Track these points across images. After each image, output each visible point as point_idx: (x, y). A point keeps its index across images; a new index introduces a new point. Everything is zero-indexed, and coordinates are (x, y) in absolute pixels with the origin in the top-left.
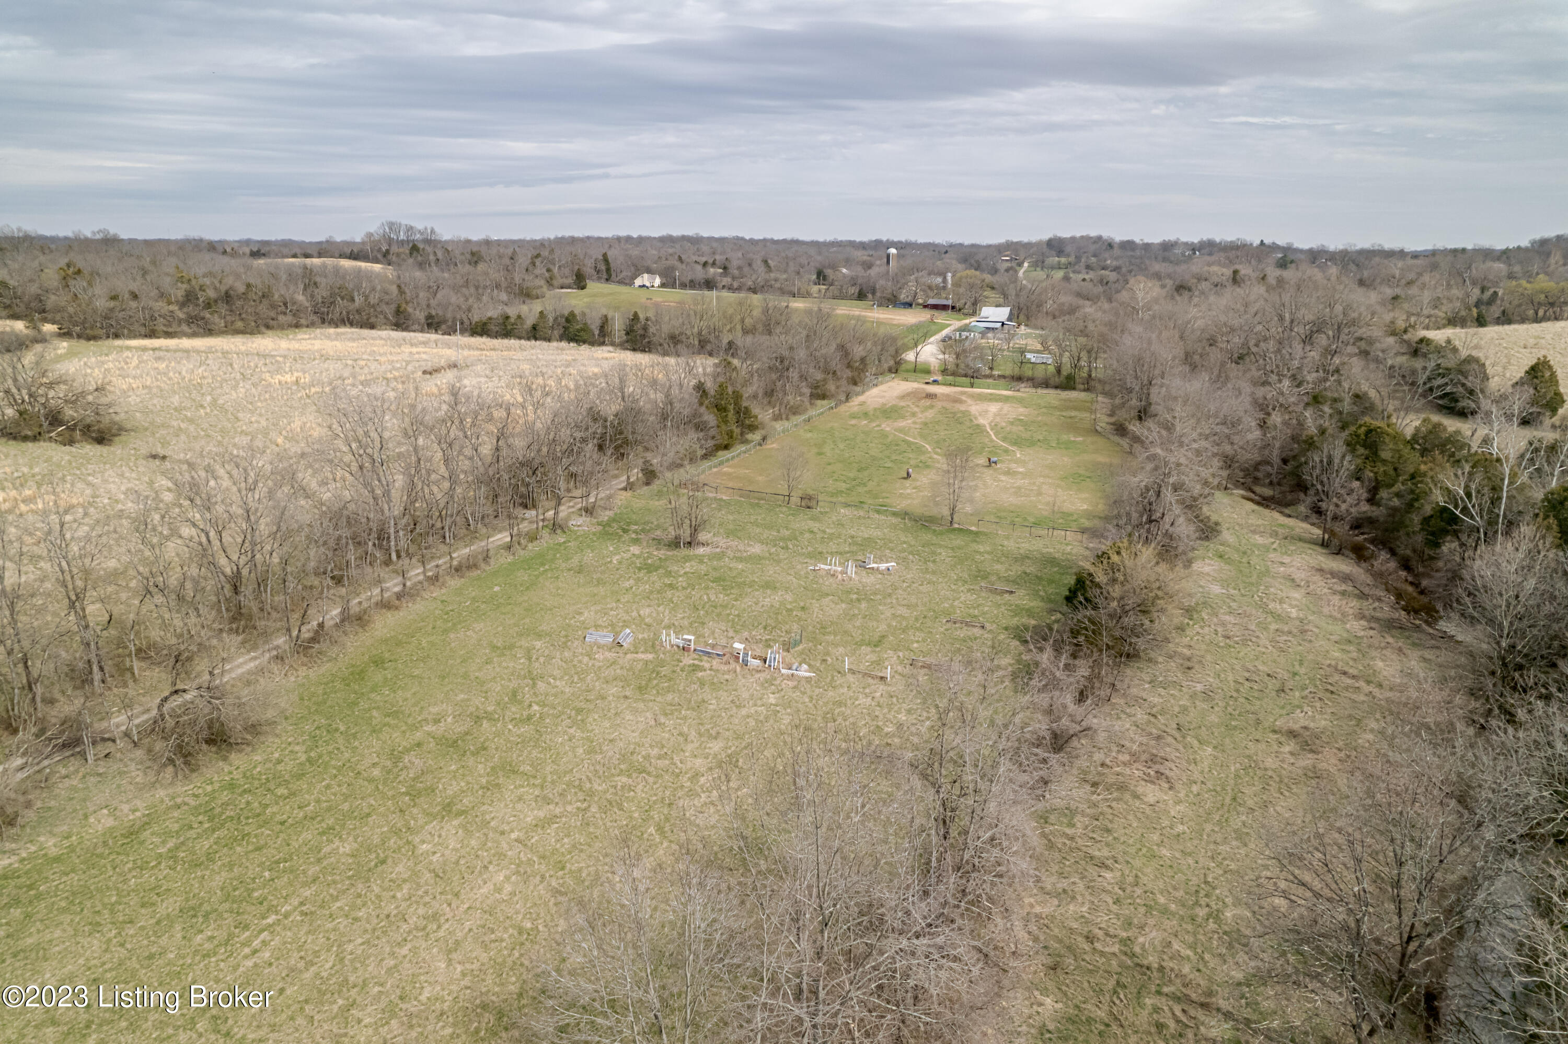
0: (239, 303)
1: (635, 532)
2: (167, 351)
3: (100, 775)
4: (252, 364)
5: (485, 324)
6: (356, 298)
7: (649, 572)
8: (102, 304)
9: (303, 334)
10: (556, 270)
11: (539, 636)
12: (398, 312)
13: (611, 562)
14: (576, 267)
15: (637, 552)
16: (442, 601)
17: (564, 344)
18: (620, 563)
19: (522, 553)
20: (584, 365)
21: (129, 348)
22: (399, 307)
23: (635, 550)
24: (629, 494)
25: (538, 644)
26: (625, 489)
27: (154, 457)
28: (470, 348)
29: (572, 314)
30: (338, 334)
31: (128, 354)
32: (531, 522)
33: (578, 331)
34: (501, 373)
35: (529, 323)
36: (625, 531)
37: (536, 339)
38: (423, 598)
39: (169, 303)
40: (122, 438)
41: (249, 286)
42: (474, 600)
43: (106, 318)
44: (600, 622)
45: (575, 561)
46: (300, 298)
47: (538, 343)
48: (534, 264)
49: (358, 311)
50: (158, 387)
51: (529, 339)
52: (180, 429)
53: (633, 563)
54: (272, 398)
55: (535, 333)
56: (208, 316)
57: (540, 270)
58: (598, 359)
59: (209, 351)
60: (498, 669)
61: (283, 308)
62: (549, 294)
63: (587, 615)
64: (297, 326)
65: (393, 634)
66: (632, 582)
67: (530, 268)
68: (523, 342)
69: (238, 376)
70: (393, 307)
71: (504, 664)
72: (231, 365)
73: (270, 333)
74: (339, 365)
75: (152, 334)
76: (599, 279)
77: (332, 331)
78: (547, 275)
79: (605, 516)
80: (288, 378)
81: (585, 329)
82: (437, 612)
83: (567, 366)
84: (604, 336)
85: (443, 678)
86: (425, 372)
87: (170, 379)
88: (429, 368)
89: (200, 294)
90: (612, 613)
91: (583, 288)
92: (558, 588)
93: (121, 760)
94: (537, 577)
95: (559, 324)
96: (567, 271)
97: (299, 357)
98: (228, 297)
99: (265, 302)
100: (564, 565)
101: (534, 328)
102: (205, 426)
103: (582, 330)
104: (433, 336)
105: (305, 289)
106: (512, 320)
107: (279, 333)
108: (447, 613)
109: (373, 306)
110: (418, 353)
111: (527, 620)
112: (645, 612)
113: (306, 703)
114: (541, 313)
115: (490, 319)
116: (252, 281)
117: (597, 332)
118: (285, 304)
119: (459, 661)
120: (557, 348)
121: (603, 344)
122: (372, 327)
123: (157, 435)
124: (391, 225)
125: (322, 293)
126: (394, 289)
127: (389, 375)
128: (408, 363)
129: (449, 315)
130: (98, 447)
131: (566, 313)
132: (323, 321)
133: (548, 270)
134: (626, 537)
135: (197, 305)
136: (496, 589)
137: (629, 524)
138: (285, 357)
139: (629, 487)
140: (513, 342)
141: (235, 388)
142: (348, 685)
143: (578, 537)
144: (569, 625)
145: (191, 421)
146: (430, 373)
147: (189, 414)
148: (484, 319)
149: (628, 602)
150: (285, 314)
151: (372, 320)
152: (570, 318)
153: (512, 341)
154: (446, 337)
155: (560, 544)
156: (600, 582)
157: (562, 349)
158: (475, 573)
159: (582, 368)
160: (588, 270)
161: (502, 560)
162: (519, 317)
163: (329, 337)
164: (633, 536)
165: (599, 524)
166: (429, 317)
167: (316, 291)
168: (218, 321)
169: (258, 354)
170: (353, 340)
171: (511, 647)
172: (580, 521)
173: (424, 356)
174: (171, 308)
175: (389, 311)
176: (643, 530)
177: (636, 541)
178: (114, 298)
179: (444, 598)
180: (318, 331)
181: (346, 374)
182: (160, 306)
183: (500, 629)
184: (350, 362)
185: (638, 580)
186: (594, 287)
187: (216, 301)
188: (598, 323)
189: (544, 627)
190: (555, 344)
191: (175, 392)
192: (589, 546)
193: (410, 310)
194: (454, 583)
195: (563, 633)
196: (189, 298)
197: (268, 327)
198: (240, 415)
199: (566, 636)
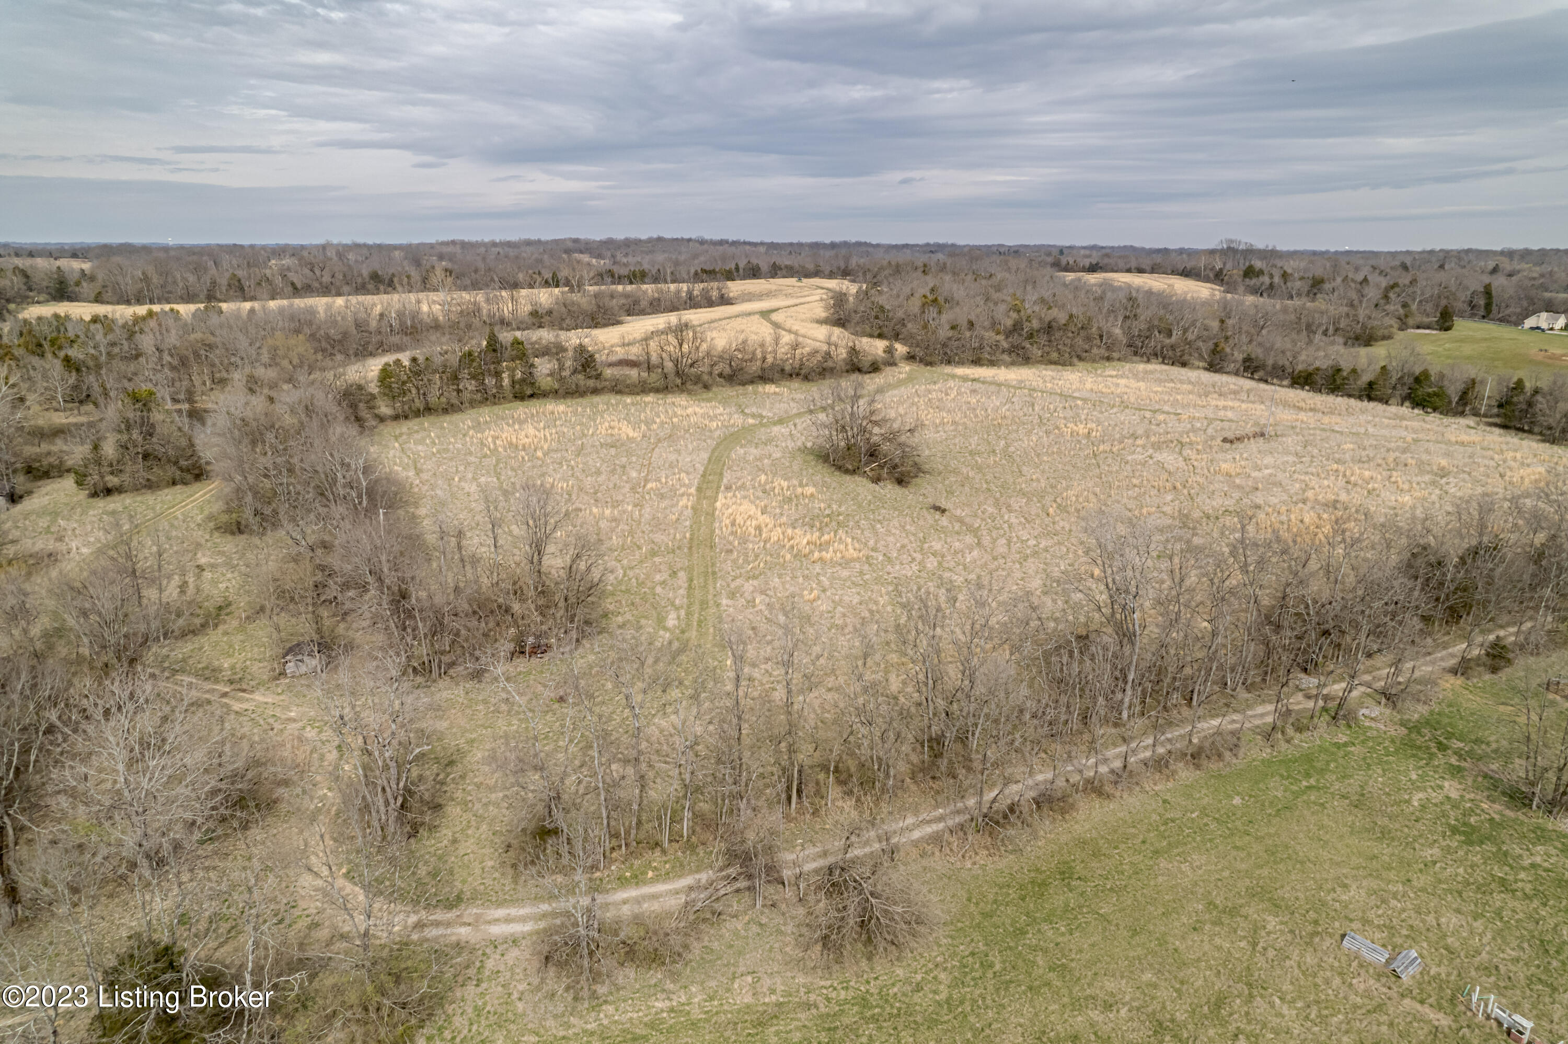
0: (1058, 335)
1: (1458, 753)
2: (983, 383)
3: (761, 925)
4: (1052, 407)
5: (1310, 374)
6: (1174, 333)
7: (1469, 842)
8: (944, 333)
9: (1110, 370)
10: (1414, 307)
11: (1276, 906)
12: (1215, 351)
13: (1408, 802)
14: (1444, 302)
15: (1454, 795)
16: (1165, 801)
17: (1405, 410)
18: (1423, 807)
19: (1283, 746)
20: (1428, 452)
21: (954, 376)
22: (1216, 345)
23: (1452, 788)
24: (1459, 681)
25: (1272, 922)
26: (1454, 671)
27: (937, 508)
28: (1286, 404)
29: (1426, 374)
30: (1146, 372)
31: (951, 383)
32: (1309, 697)
33: (1429, 395)
34: (1316, 451)
35: (1366, 378)
36: (1442, 747)
37: (1370, 399)
38: (1143, 790)
39: (998, 333)
40: (918, 480)
41: (1071, 316)
42: (1204, 812)
43: (944, 345)
44: (1371, 915)
45: (1353, 785)
46: (1117, 331)
47: (1372, 404)
48: (1386, 297)
49: (1173, 347)
50: (965, 423)
51: (1360, 398)
52: (967, 478)
53: (1444, 815)
54: (1059, 452)
55: (1370, 393)
56: (1028, 346)
57: (1394, 307)
58: (1449, 443)
59: (1020, 385)
60: (1206, 947)
61: (1098, 341)
62: (1400, 335)
63: (1355, 894)
64: (1108, 359)
65: (1094, 834)
66: (1436, 851)
67: (1382, 302)
68: (1352, 402)
69: (1036, 420)
70: (1210, 345)
71: (1218, 941)
72: (1033, 405)
73: (1081, 365)
74: (1136, 418)
75: (977, 362)
76: (1473, 316)
77: (1141, 367)
78: (1401, 311)
79: (1417, 712)
80: (1081, 429)
81: (1440, 394)
82: (1155, 817)
83: (1404, 451)
84: (1466, 404)
85: (1135, 933)
86: (1225, 440)
87: (976, 416)
88: (1231, 436)
89: (1026, 324)
90: (1394, 903)
91: (1448, 329)
92: (1321, 827)
93: (783, 914)
94: (1296, 795)
95: (1404, 384)
96: (1429, 307)
97: (1097, 402)
98: (1049, 328)
99: (1083, 333)
100: (1337, 785)
101: (1371, 385)
102: (989, 477)
103: (1435, 394)
104: (1248, 384)
105: (1124, 321)
106: (1345, 374)
107: (1088, 366)
108: (1166, 824)
109: (1189, 343)
110: (1225, 408)
111: (1265, 872)
112: (1450, 920)
113: (972, 908)
114: (1384, 368)
115: (1318, 369)
116: (1074, 311)
117: (1455, 399)
118: (1101, 337)
119: (1161, 910)
120: (1396, 417)
121: (1462, 414)
122: (1184, 365)
123: (947, 482)
124: (1232, 241)
125: (1139, 326)
126: (1215, 324)
127: (1185, 440)
128: (1210, 421)
129: (1270, 362)
130: (897, 487)
131: (1417, 370)
132: (1136, 354)
133: (1405, 305)
134: (1440, 760)
135: (1020, 335)
136: (1237, 801)
137: (1449, 736)
138: (1085, 400)
139: (1463, 668)
140: (1340, 402)
141: (1029, 433)
142: (1023, 899)
143: (1368, 739)
144: (1324, 904)
145: (979, 469)
146: (1231, 442)
147: (979, 460)
148: (1311, 369)
149: (1423, 890)
150: (1099, 347)
151: (1186, 357)
152: (1420, 379)
153: (1339, 399)
154: (1262, 386)
155: (1338, 746)
156: (1385, 835)
157: (1403, 418)
158: (1214, 766)
159: (1424, 457)
160: (1459, 305)
161: (1254, 753)
162: (1354, 371)
163: (1136, 376)
164: (1454, 761)
165: (1403, 724)
166: (1247, 360)
167: (1135, 323)
168: (1036, 352)
169: (1061, 395)
170: (1159, 381)
171: (1233, 912)
172: (1376, 711)
173: (1230, 414)
174: (998, 337)
175: (1205, 348)
176: (1470, 753)
177: (1456, 772)
178: (953, 328)
179: (1168, 797)
180: (1128, 366)
181: (1140, 432)
182: (990, 335)
183: (1226, 873)
184: (1148, 415)
185: (1448, 850)
186: (1464, 327)
187: (1038, 331)
188: (1460, 386)
189: (1286, 893)
190: (1393, 409)
191: (976, 432)
192: (1380, 763)
193: (1228, 350)
194: (1185, 774)
195: (1312, 915)
196: (1017, 327)
197: (1080, 358)
198: (1025, 469)
199: (1316, 922)
